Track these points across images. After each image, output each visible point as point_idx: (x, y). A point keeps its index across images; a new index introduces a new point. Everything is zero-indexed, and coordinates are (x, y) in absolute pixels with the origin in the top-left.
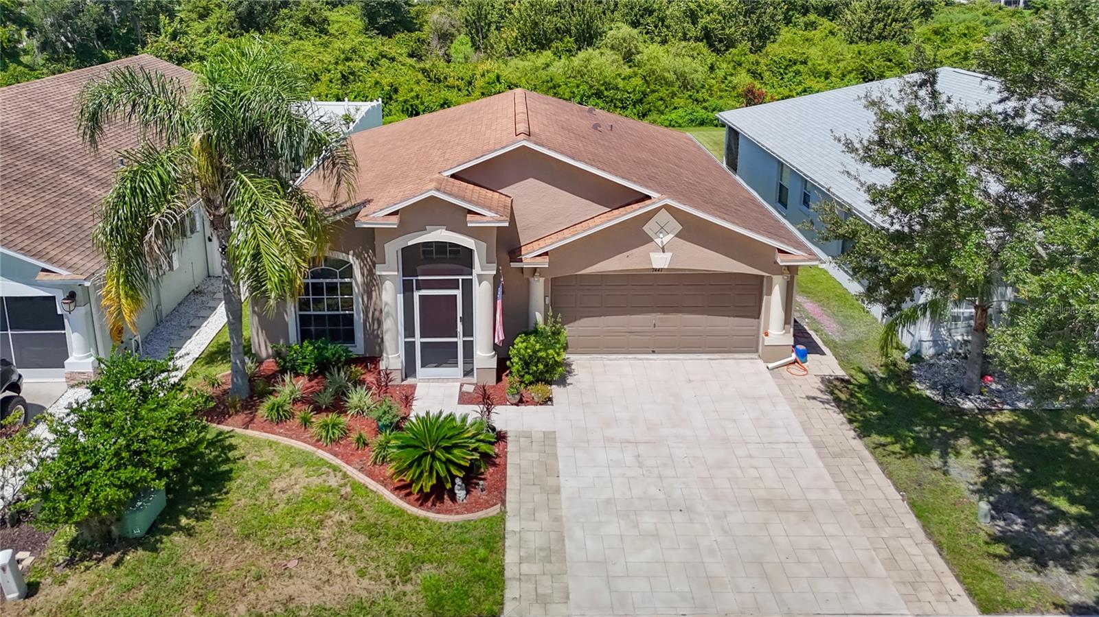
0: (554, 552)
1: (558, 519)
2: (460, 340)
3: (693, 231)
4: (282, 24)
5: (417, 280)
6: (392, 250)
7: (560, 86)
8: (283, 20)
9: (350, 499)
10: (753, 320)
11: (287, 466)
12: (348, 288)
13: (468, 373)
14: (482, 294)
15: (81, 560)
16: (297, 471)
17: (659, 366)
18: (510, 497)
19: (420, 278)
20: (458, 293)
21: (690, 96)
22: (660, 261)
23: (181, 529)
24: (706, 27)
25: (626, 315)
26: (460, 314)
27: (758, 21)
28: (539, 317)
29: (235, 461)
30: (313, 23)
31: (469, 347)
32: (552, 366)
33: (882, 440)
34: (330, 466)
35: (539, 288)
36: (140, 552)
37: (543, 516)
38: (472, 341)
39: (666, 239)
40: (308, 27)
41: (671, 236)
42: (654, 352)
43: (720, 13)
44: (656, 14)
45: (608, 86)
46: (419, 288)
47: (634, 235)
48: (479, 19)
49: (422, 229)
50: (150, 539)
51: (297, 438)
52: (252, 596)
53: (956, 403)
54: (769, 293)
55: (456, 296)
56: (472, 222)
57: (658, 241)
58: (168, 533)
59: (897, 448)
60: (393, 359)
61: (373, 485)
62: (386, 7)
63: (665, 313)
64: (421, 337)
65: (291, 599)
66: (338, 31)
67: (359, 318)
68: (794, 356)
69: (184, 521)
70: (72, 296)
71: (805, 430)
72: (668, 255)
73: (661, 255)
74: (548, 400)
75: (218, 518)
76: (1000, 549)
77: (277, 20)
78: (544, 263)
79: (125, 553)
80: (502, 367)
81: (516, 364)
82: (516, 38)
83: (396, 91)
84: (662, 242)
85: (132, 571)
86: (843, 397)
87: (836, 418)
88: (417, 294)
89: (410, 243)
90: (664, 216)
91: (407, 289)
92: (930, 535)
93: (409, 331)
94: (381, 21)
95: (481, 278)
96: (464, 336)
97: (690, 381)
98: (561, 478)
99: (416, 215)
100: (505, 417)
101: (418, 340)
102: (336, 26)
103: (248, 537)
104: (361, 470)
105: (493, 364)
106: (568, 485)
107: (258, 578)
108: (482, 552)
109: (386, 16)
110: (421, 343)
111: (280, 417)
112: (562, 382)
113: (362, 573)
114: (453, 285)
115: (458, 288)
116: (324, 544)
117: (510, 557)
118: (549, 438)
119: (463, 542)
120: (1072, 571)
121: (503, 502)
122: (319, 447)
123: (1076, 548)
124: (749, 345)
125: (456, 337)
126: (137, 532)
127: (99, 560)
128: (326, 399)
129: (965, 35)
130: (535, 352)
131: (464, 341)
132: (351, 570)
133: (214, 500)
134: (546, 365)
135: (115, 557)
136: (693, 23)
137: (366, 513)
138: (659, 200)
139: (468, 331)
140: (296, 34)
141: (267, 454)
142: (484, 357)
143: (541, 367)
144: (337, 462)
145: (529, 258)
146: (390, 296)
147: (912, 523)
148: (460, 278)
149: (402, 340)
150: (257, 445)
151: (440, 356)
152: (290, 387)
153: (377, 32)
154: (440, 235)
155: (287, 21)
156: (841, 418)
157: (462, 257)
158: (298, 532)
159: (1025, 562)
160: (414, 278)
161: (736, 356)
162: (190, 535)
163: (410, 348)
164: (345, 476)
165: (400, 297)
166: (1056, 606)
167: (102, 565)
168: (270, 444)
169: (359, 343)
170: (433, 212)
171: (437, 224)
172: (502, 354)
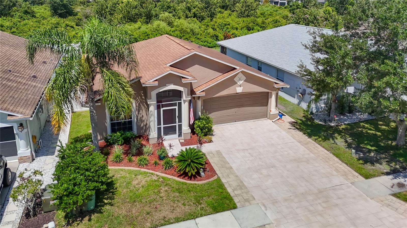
0: (241, 186)
1: (237, 176)
3: (250, 79)
4: (14, 13)
5: (162, 104)
6: (154, 94)
8: (15, 12)
9: (165, 182)
10: (265, 107)
11: (134, 176)
13: (180, 135)
14: (185, 107)
15: (73, 222)
16: (140, 177)
17: (239, 125)
18: (217, 172)
19: (163, 103)
20: (177, 107)
22: (239, 90)
23: (106, 204)
24: (195, 13)
25: (226, 110)
26: (177, 115)
27: (210, 11)
28: (200, 113)
29: (111, 178)
30: (29, 13)
31: (180, 126)
33: (316, 138)
34: (150, 173)
35: (200, 103)
36: (96, 214)
37: (231, 176)
38: (181, 124)
39: (241, 82)
40: (27, 15)
41: (243, 81)
42: (235, 121)
43: (198, 8)
44: (172, 8)
46: (162, 107)
47: (231, 82)
48: (102, 10)
49: (165, 85)
50: (98, 209)
51: (130, 166)
52: (149, 220)
53: (329, 124)
54: (271, 98)
55: (176, 108)
56: (184, 81)
57: (239, 83)
58: (103, 206)
59: (320, 139)
60: (153, 134)
61: (169, 177)
62: (62, 6)
63: (239, 108)
64: (163, 125)
65: (165, 217)
66: (40, 16)
67: (134, 121)
68: (279, 117)
69: (106, 201)
70: (21, 125)
71: (293, 138)
72: (242, 88)
73: (239, 88)
74: (211, 141)
75: (117, 199)
76: (361, 162)
77: (12, 12)
78: (203, 94)
79: (90, 216)
80: (193, 132)
81: (198, 130)
82: (121, 18)
84: (240, 84)
85: (98, 221)
86: (298, 127)
87: (299, 134)
88: (162, 110)
89: (160, 91)
90: (241, 75)
91: (158, 108)
92: (343, 161)
93: (159, 123)
94: (59, 12)
95: (185, 101)
96: (178, 123)
97: (252, 129)
98: (230, 164)
99: (163, 81)
102: (39, 14)
103: (135, 201)
104: (162, 172)
105: (190, 131)
106: (234, 166)
107: (148, 213)
108: (220, 190)
109: (62, 10)
110: (163, 127)
111: (118, 161)
112: (212, 134)
113: (184, 205)
115: (176, 106)
116: (164, 198)
117: (229, 190)
118: (219, 153)
119: (212, 188)
120: (381, 164)
121: (217, 174)
122: (141, 168)
123: (378, 158)
124: (265, 115)
125: (176, 123)
126: (92, 207)
127: (81, 221)
128: (134, 151)
129: (270, 15)
130: (204, 125)
131: (178, 125)
132: (180, 204)
133: (113, 192)
135: (87, 218)
136: (189, 11)
137: (173, 186)
138: (240, 69)
139: (180, 121)
140: (22, 18)
141: (123, 174)
142: (186, 129)
143: (207, 130)
144: (151, 171)
145: (199, 92)
146: (152, 109)
147: (337, 159)
148: (177, 102)
149: (156, 127)
150: (116, 171)
151: (170, 131)
152: (117, 150)
153: (58, 16)
154: (171, 87)
155: (16, 12)
156: (301, 133)
158: (153, 197)
159: (368, 164)
160: (161, 104)
162: (112, 205)
163: (159, 129)
164: (157, 176)
165: (156, 111)
166: (382, 174)
167: (83, 222)
168: (122, 170)
169: (135, 131)
170: (169, 79)
171: (170, 83)
172: (192, 127)
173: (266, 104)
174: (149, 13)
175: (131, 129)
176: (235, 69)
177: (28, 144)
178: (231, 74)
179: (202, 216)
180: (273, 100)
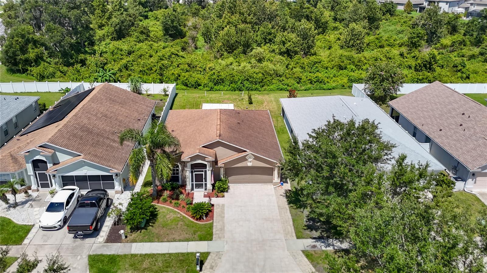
0: (222, 229)
1: (224, 223)
2: (204, 183)
3: (256, 158)
4: (133, 33)
5: (194, 170)
6: (189, 165)
7: (235, 76)
8: (133, 32)
9: (183, 219)
10: (271, 176)
11: (169, 212)
12: (178, 170)
13: (206, 189)
14: (209, 173)
15: (133, 232)
16: (171, 214)
18: (214, 218)
20: (203, 173)
21: (278, 79)
22: (250, 164)
23: (150, 225)
24: (287, 48)
25: (241, 175)
26: (204, 177)
27: (307, 42)
28: (222, 176)
29: (158, 211)
30: (144, 33)
31: (206, 184)
32: (224, 189)
33: (293, 205)
34: (178, 212)
35: (222, 171)
36: (144, 230)
37: (221, 223)
40: (142, 35)
41: (252, 159)
42: (249, 183)
43: (293, 42)
44: (272, 35)
45: (250, 77)
46: (194, 172)
47: (244, 159)
48: (207, 32)
49: (196, 160)
50: (145, 228)
51: (170, 206)
52: (167, 238)
54: (275, 171)
56: (207, 159)
57: (249, 160)
58: (148, 226)
59: (295, 207)
60: (189, 187)
61: (187, 216)
62: (172, 27)
63: (252, 175)
65: (174, 238)
66: (153, 35)
67: (180, 175)
68: (280, 184)
69: (150, 224)
71: (277, 203)
72: (251, 163)
74: (223, 196)
75: (157, 224)
76: (305, 228)
77: (130, 31)
78: (223, 165)
79: (141, 230)
80: (213, 190)
81: (216, 188)
82: (221, 46)
83: (179, 76)
85: (144, 234)
86: (288, 195)
87: (285, 200)
88: (194, 174)
89: (192, 163)
90: (250, 155)
91: (192, 172)
92: (293, 225)
93: (192, 181)
94: (170, 33)
95: (209, 170)
97: (256, 191)
98: (225, 214)
99: (193, 158)
100: (214, 201)
101: (194, 183)
102: (153, 33)
103: (164, 227)
104: (184, 213)
105: (211, 188)
106: (226, 216)
107: (167, 234)
108: (209, 229)
109: (172, 31)
111: (165, 201)
112: (227, 191)
113: (187, 234)
114: (203, 171)
116: (179, 228)
117: (214, 230)
118: (223, 205)
119: (205, 228)
120: (316, 231)
121: (213, 220)
122: (175, 208)
123: (320, 227)
124: (271, 182)
126: (143, 226)
127: (137, 232)
128: (175, 196)
130: (221, 186)
132: (184, 233)
133: (155, 220)
134: (223, 188)
135: (140, 231)
136: (284, 45)
137: (186, 222)
138: (250, 152)
139: (206, 181)
140: (138, 38)
141: (164, 210)
142: (209, 187)
143: (222, 189)
144: (179, 211)
145: (220, 164)
146: (188, 174)
147: (291, 223)
148: (204, 170)
149: (191, 183)
150: (162, 208)
151: (199, 186)
152: (166, 193)
153: (169, 36)
155: (134, 32)
156: (286, 200)
157: (204, 166)
158: (173, 226)
159: (309, 230)
161: (268, 184)
162: (153, 227)
163: (192, 185)
164: (181, 214)
165: (190, 174)
166: (310, 237)
167: (138, 232)
168: (164, 207)
169: (180, 183)
170: (197, 157)
171: (199, 159)
172: (213, 185)
173: (272, 174)
174: (248, 42)
175: (178, 181)
176: (246, 151)
177: (120, 184)
178: (243, 154)
179: (192, 241)
180: (276, 173)
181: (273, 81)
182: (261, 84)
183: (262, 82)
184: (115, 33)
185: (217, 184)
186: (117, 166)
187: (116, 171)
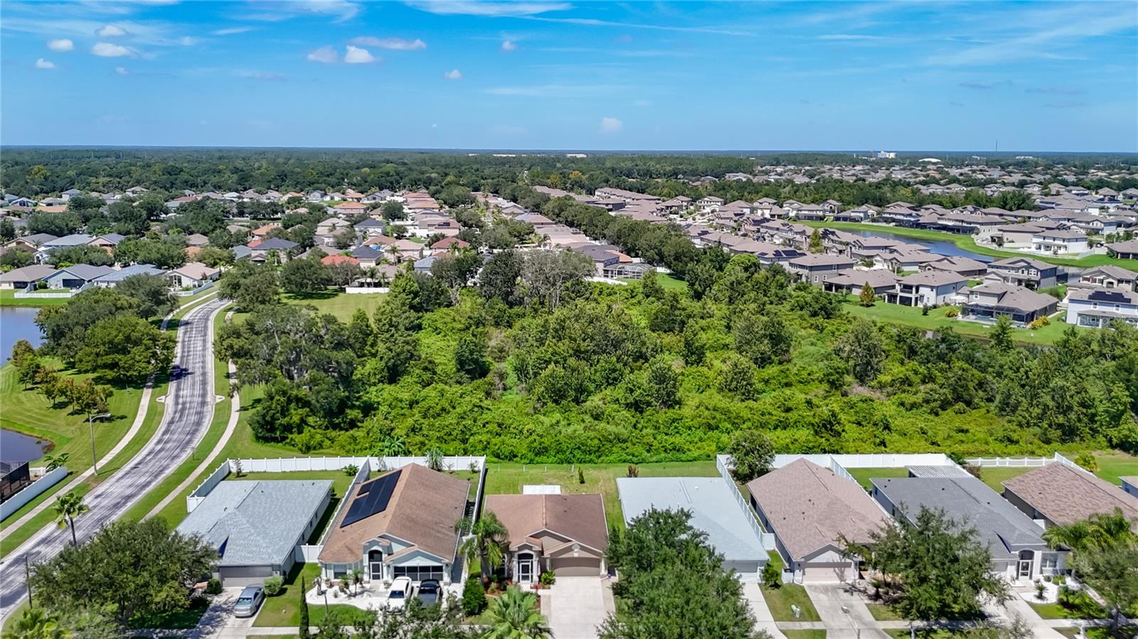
0: (549, 615)
1: (550, 610)
2: (530, 574)
3: (582, 548)
4: (412, 370)
6: (516, 555)
7: (562, 443)
8: (412, 367)
12: (504, 561)
13: (532, 581)
14: (535, 564)
15: (469, 616)
17: (576, 580)
19: (522, 560)
20: (530, 564)
21: (621, 446)
22: (576, 555)
24: (636, 398)
26: (530, 568)
27: (666, 387)
28: (548, 568)
29: (487, 600)
30: (429, 370)
31: (532, 576)
32: (551, 580)
35: (548, 561)
36: (478, 615)
37: (548, 610)
38: (533, 574)
39: (576, 550)
40: (426, 372)
41: (578, 549)
42: (575, 576)
43: (643, 389)
44: (618, 372)
46: (521, 563)
47: (570, 549)
48: (523, 366)
49: (523, 550)
51: (497, 595)
54: (601, 562)
56: (533, 549)
58: (481, 612)
60: (515, 579)
62: (470, 360)
63: (578, 567)
67: (506, 568)
68: (606, 577)
69: (483, 610)
70: (447, 565)
71: (603, 594)
72: (577, 553)
74: (549, 588)
78: (549, 556)
80: (540, 581)
81: (543, 580)
82: (543, 391)
83: (489, 443)
85: (478, 618)
86: (614, 587)
87: (611, 591)
89: (520, 553)
90: (576, 545)
91: (519, 563)
93: (519, 572)
94: (467, 367)
95: (535, 560)
97: (581, 584)
98: (551, 603)
99: (520, 548)
100: (540, 592)
101: (521, 574)
102: (440, 367)
105: (538, 579)
106: (552, 605)
109: (470, 365)
111: (493, 592)
112: (553, 584)
114: (529, 562)
118: (550, 596)
121: (540, 607)
124: (598, 574)
126: (476, 612)
128: (502, 588)
130: (547, 577)
133: (486, 607)
135: (474, 616)
136: (631, 394)
138: (575, 541)
139: (532, 572)
141: (493, 598)
142: (536, 578)
143: (548, 580)
145: (546, 554)
146: (515, 563)
148: (530, 560)
149: (517, 574)
150: (491, 597)
151: (525, 578)
152: (494, 585)
153: (464, 373)
154: (527, 551)
157: (530, 556)
160: (520, 560)
161: (595, 576)
163: (519, 576)
165: (517, 565)
167: (472, 617)
169: (506, 575)
170: (525, 547)
171: (526, 549)
172: (540, 577)
173: (599, 566)
174: (581, 385)
175: (504, 572)
176: (570, 541)
177: (449, 575)
178: (569, 544)
180: (603, 564)
181: (614, 449)
182: (597, 454)
183: (598, 451)
184: (385, 370)
185: (543, 575)
186: (447, 556)
187: (447, 561)
